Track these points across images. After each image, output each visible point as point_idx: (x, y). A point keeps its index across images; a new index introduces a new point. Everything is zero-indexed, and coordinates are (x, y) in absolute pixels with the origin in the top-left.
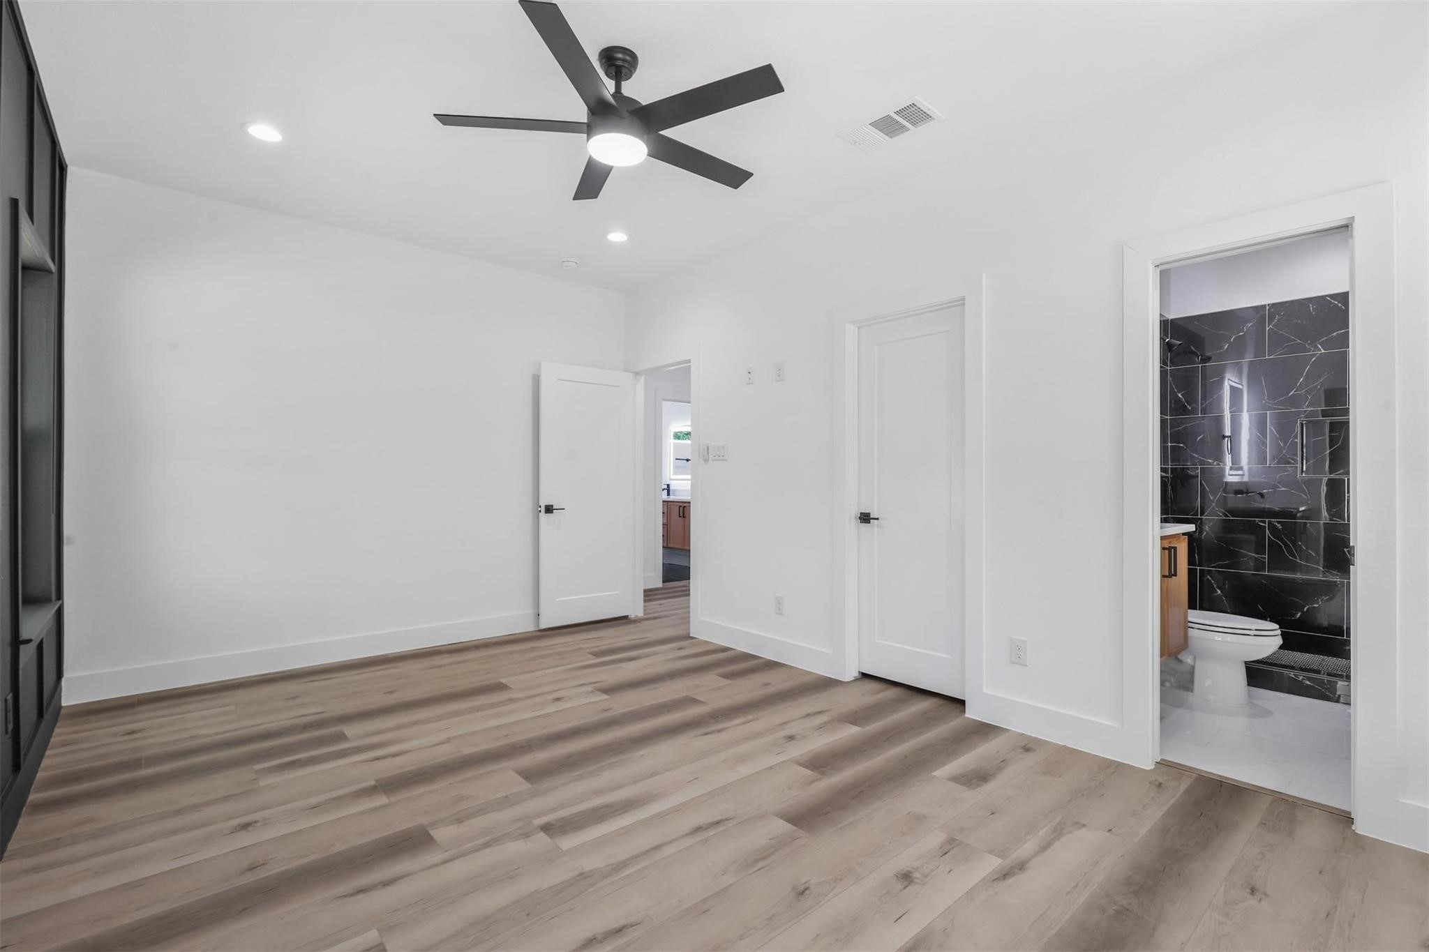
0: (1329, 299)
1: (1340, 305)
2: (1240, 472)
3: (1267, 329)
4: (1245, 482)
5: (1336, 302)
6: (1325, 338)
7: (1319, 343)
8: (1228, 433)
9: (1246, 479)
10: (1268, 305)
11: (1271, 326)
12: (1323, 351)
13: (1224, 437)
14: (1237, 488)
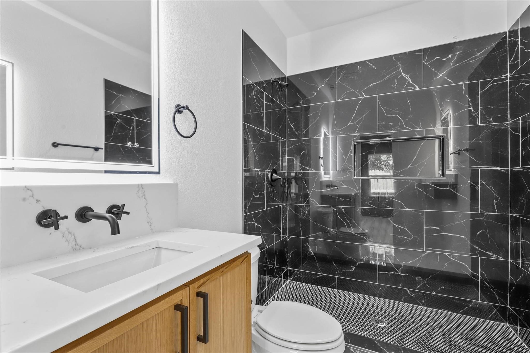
0: (368, 62)
1: (373, 66)
2: (329, 176)
3: (336, 82)
4: (331, 181)
5: (372, 65)
6: (366, 88)
7: (363, 91)
8: (322, 155)
9: (331, 179)
10: (337, 67)
11: (338, 81)
12: (365, 97)
13: (320, 158)
14: (328, 184)
